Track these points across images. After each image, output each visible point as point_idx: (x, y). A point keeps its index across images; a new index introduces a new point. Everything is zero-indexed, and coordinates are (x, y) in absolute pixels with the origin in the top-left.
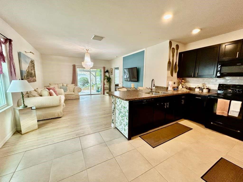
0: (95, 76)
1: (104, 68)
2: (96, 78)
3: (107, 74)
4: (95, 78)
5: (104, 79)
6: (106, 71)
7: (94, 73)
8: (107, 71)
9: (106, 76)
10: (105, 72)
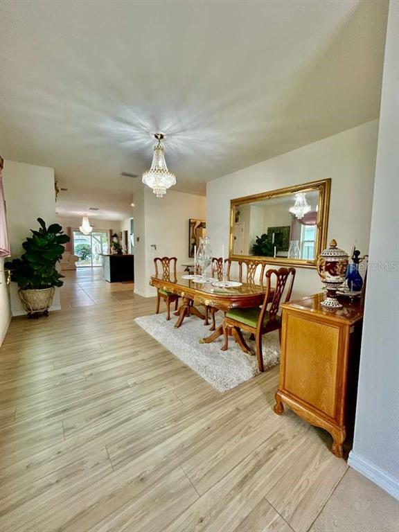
0: (101, 243)
1: (111, 231)
2: (102, 245)
3: (115, 240)
4: (100, 245)
5: (111, 246)
6: (113, 235)
7: (99, 238)
8: (115, 236)
9: (113, 242)
10: (112, 237)
